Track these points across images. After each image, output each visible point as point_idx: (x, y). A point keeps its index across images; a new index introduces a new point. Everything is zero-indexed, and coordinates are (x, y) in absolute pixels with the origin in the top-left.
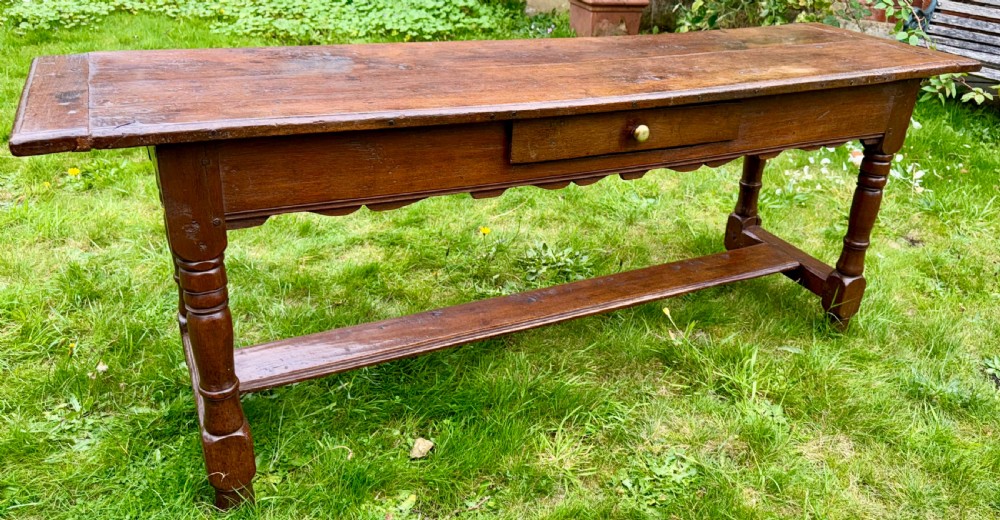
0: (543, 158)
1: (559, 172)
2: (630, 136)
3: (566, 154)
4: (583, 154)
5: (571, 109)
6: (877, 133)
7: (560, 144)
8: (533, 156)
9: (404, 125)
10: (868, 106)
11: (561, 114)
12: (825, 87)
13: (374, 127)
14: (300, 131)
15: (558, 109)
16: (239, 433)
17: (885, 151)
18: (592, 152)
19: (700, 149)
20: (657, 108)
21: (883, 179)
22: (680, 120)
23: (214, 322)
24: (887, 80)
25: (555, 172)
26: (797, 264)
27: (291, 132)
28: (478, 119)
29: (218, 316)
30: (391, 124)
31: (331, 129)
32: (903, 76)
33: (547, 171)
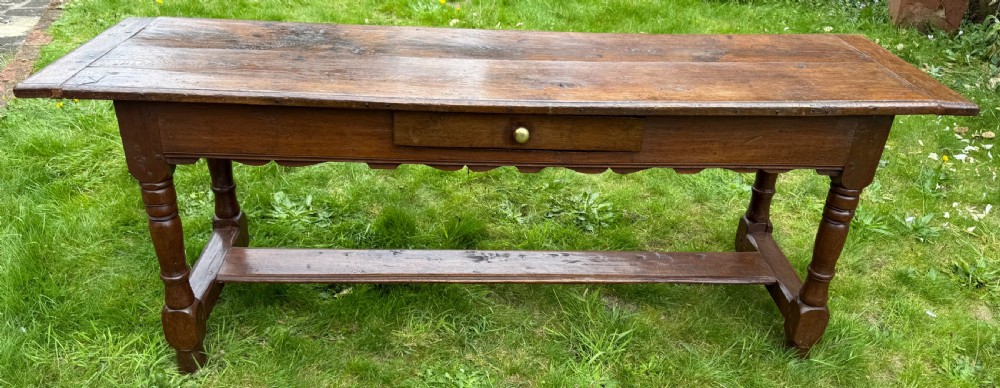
0: (424, 144)
1: (447, 157)
2: (512, 137)
3: (448, 143)
4: (466, 145)
5: (443, 106)
6: (838, 166)
7: (438, 134)
8: (416, 141)
9: (288, 104)
10: (817, 137)
11: (434, 109)
12: (739, 114)
13: (264, 103)
14: (204, 100)
16: (186, 311)
17: (845, 184)
18: (475, 145)
19: (598, 155)
20: (534, 115)
21: (847, 213)
22: (570, 127)
23: (161, 227)
24: (830, 114)
25: (444, 157)
26: (772, 279)
27: (199, 101)
28: (354, 106)
29: (167, 224)
30: (277, 102)
31: (229, 102)
32: (854, 113)
33: (435, 155)
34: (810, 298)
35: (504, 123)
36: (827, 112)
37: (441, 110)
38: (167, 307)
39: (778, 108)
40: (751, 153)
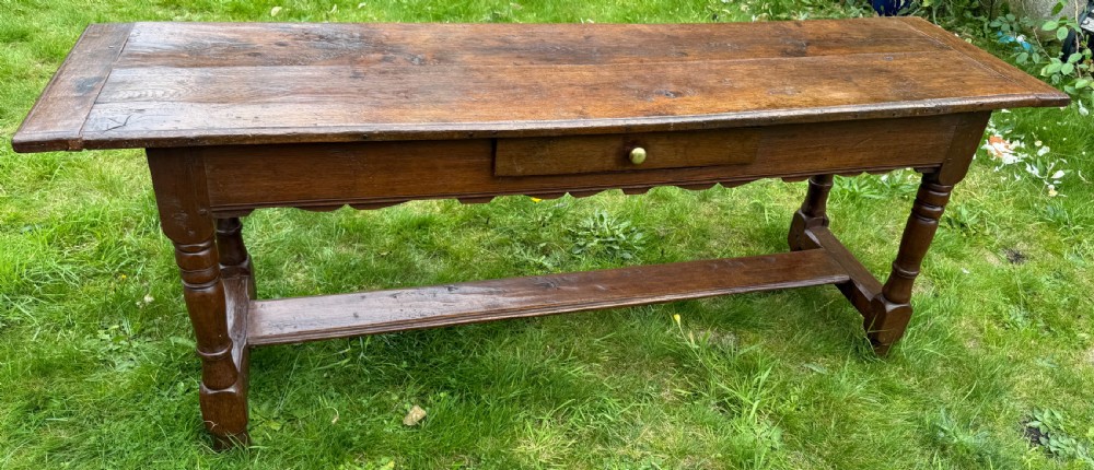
0: (529, 172)
2: (626, 157)
3: (555, 170)
4: (575, 171)
5: (557, 130)
6: (936, 162)
7: (545, 161)
8: (519, 170)
9: (378, 139)
10: (921, 135)
11: (546, 134)
13: (347, 140)
14: (273, 141)
15: (542, 130)
16: (232, 390)
17: (941, 180)
18: (585, 169)
19: (711, 170)
20: (654, 132)
21: (939, 209)
22: (686, 142)
23: (204, 296)
24: (941, 113)
25: (546, 185)
26: (846, 278)
27: (266, 142)
28: (456, 136)
29: (210, 290)
30: (365, 138)
31: (305, 141)
32: (963, 110)
33: (537, 184)
34: (895, 295)
35: (617, 144)
36: (939, 111)
37: (555, 134)
38: (205, 388)
39: (895, 110)
40: (859, 156)
